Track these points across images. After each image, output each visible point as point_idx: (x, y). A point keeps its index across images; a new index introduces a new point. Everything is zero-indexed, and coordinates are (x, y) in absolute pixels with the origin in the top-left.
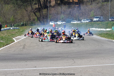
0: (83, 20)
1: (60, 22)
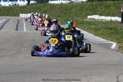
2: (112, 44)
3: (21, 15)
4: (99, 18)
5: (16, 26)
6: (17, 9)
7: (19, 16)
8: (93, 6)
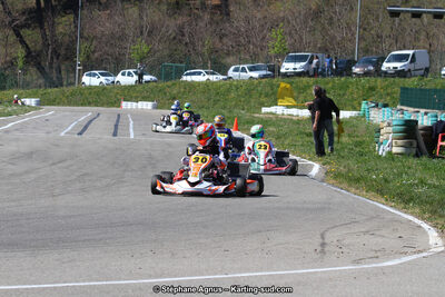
0: (236, 70)
1: (129, 74)
2: (312, 166)
3: (124, 104)
4: (285, 113)
5: (113, 127)
6: (116, 91)
7: (119, 106)
8: (272, 86)
